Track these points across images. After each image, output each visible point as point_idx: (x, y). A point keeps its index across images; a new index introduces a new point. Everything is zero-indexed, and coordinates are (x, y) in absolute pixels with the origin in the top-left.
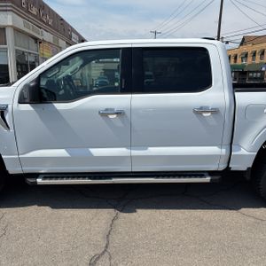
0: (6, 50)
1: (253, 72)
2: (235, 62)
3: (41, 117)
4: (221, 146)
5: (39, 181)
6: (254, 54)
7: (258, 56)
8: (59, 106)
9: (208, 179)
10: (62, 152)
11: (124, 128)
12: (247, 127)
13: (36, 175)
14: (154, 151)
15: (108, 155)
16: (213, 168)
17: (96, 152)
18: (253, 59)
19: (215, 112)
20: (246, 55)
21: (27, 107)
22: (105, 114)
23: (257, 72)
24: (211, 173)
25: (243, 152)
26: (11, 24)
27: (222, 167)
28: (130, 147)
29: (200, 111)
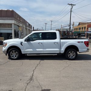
0: (12, 29)
1: (82, 34)
2: (77, 30)
3: (28, 44)
6: (82, 28)
7: (84, 29)
8: (31, 42)
9: (56, 55)
10: (31, 50)
13: (27, 54)
14: (47, 50)
15: (40, 50)
16: (57, 53)
17: (37, 50)
18: (82, 30)
20: (80, 28)
22: (39, 43)
23: (84, 34)
26: (13, 23)
27: (59, 53)
29: (55, 43)
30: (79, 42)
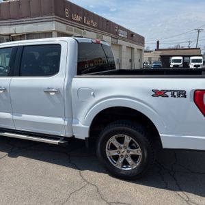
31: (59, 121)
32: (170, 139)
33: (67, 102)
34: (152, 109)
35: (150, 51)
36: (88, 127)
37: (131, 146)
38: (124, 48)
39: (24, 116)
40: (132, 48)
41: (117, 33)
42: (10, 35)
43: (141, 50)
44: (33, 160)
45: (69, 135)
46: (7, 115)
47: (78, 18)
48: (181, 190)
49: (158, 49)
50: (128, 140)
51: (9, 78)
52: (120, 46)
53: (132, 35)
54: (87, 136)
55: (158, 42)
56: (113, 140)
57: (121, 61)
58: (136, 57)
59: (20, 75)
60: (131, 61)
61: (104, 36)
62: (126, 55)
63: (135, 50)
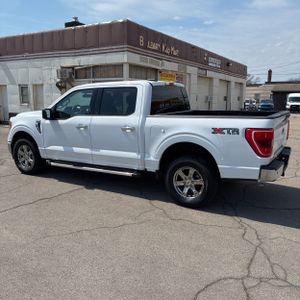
4: (139, 152)
5: (52, 164)
8: (61, 122)
10: (61, 148)
11: (88, 136)
12: (152, 141)
13: (52, 161)
14: (103, 152)
15: (81, 152)
17: (76, 149)
19: (133, 129)
21: (48, 122)
22: (79, 127)
24: (138, 171)
25: (152, 158)
28: (91, 148)
29: (124, 128)
30: (216, 131)
31: (133, 155)
32: (226, 170)
33: (140, 137)
34: (211, 144)
35: (257, 85)
36: (158, 160)
37: (195, 177)
38: (216, 82)
39: (101, 151)
40: (228, 82)
41: (206, 63)
42: (73, 68)
43: (241, 84)
44: (108, 193)
45: (141, 168)
46: (87, 151)
47: (155, 46)
48: (236, 215)
49: (269, 82)
50: (192, 171)
51: (90, 117)
52: (211, 79)
53: (228, 64)
54: (157, 169)
55: (270, 72)
56: (180, 172)
57: (211, 98)
58: (234, 93)
59: (99, 114)
60: (225, 99)
61: (188, 67)
62: (218, 91)
63: (233, 84)
